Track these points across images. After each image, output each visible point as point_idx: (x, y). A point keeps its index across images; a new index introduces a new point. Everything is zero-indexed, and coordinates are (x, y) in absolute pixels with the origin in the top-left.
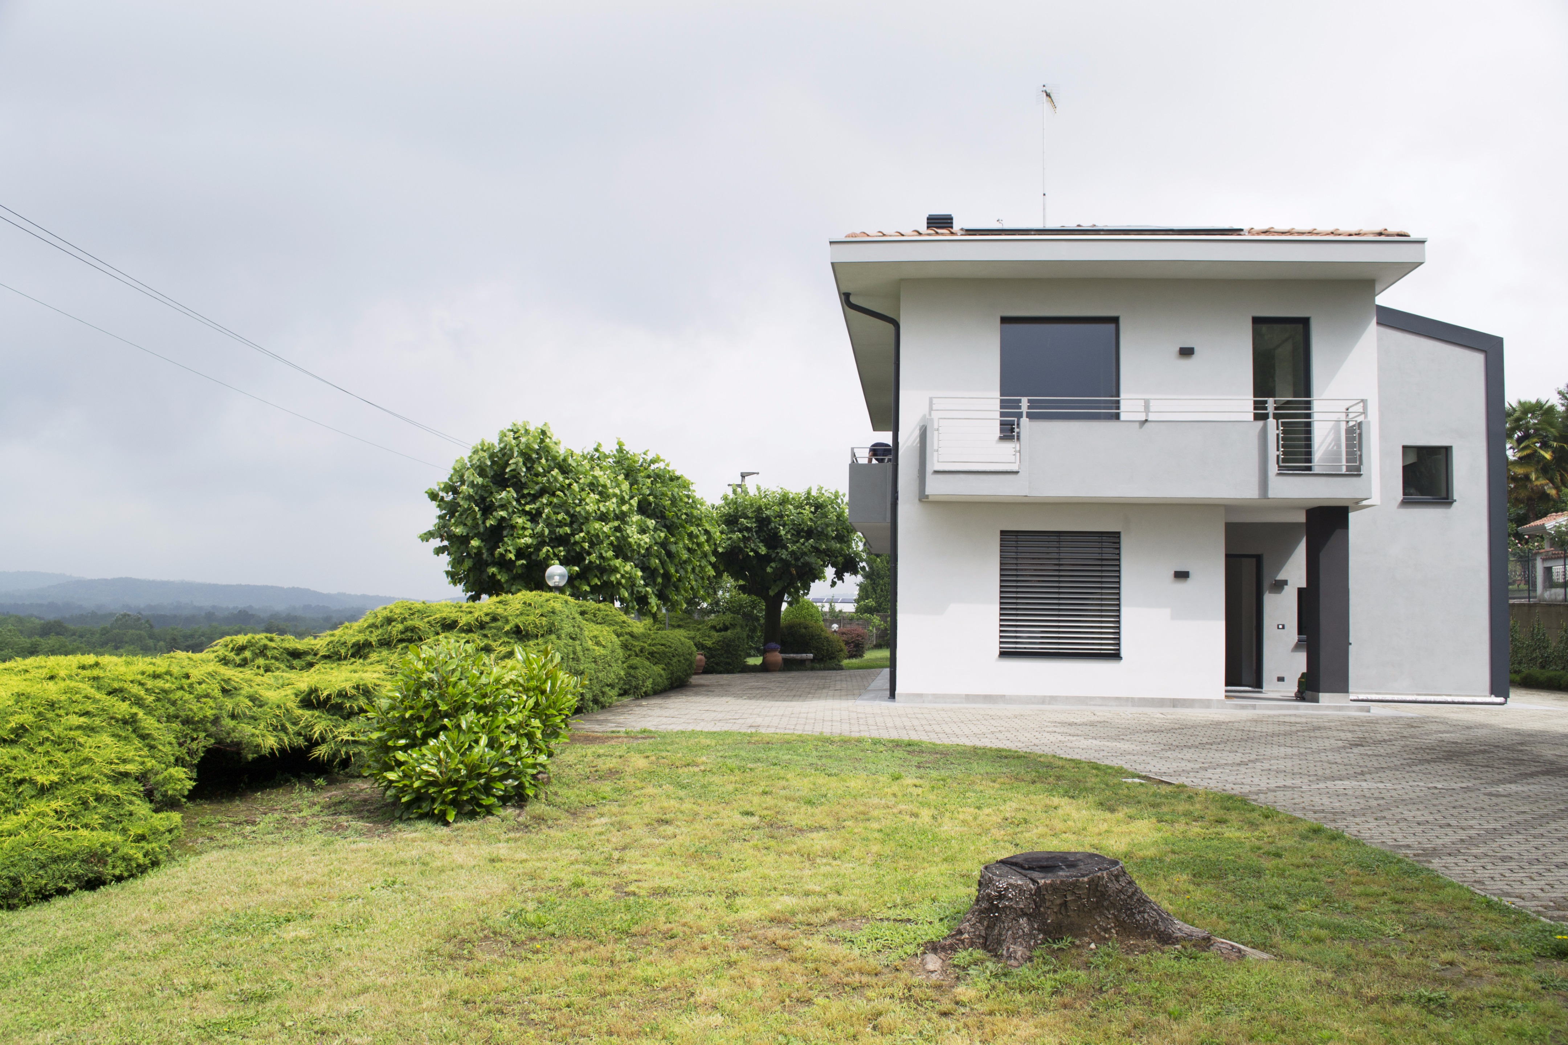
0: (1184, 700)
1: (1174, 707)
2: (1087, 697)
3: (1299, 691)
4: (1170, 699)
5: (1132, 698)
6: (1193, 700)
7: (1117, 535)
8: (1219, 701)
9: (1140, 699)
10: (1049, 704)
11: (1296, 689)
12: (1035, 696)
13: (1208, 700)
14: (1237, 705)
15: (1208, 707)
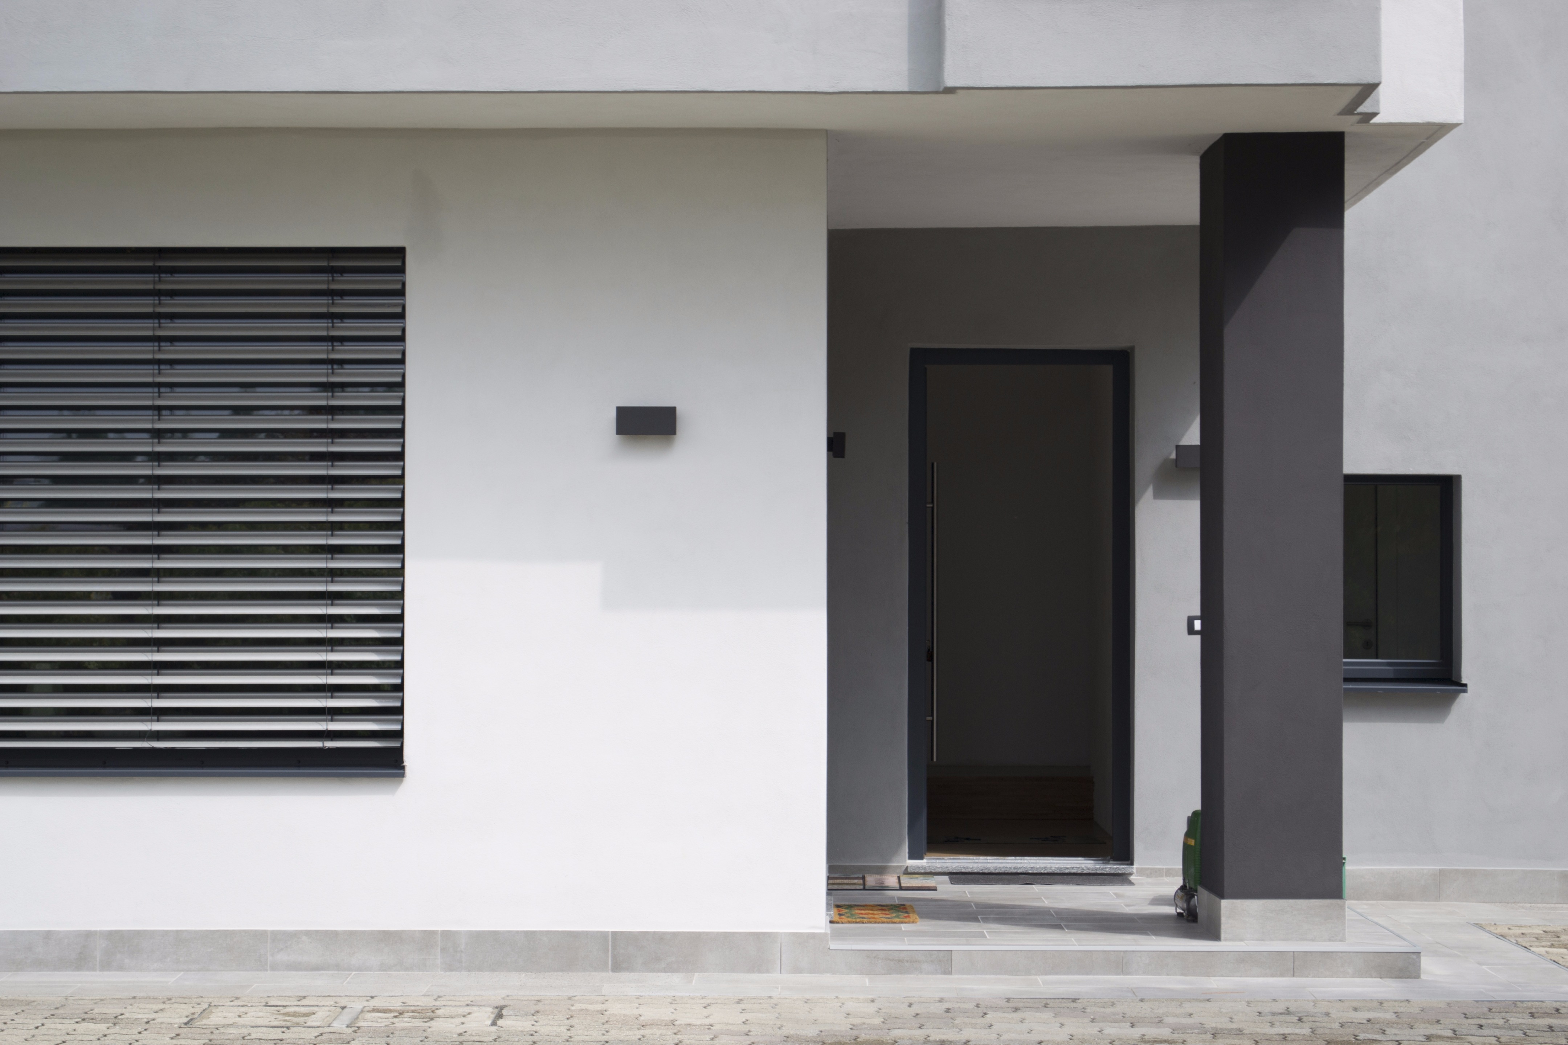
0: (660, 938)
1: (617, 967)
2: (259, 936)
3: (1183, 888)
4: (602, 937)
5: (447, 935)
6: (696, 940)
7: (399, 252)
8: (802, 940)
9: (478, 937)
10: (106, 966)
11: (1179, 881)
12: (48, 935)
13: (759, 937)
14: (872, 955)
15: (758, 965)
